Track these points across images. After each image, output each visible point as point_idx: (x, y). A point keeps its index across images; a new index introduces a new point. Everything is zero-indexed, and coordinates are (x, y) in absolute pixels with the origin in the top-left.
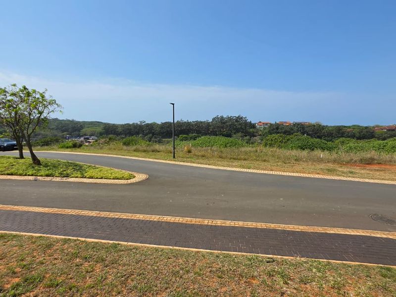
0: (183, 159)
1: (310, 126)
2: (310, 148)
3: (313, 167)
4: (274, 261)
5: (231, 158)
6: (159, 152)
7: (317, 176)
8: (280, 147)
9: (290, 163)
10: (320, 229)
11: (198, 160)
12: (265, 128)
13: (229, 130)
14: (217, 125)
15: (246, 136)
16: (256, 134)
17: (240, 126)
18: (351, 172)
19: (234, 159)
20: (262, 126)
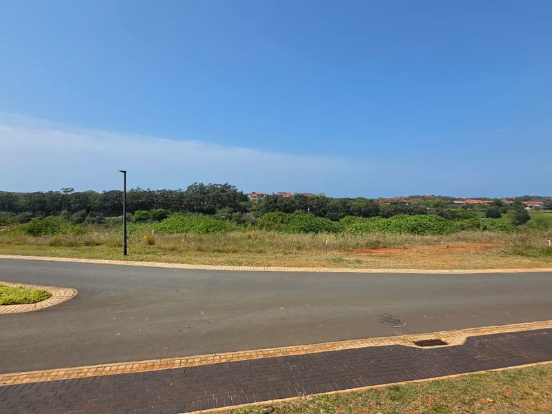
0: (140, 256)
1: (313, 198)
2: (314, 231)
3: (318, 257)
4: (273, 410)
5: (214, 251)
6: (98, 245)
7: (323, 270)
8: (279, 229)
9: (291, 253)
10: (327, 346)
11: (165, 257)
12: (260, 202)
13: (212, 204)
14: (194, 196)
15: (236, 211)
16: (248, 209)
17: (227, 198)
18: (358, 262)
19: (218, 251)
20: (257, 199)
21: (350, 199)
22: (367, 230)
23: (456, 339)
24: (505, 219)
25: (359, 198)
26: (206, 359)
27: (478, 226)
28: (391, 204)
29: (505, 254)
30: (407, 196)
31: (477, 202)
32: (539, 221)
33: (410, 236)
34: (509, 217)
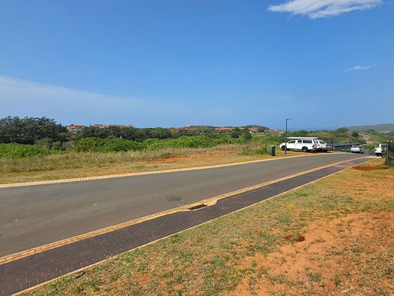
1: (124, 129)
2: (124, 150)
3: (126, 167)
4: (84, 273)
7: (129, 175)
8: (95, 150)
9: (104, 166)
10: (130, 222)
12: (78, 132)
13: (29, 135)
15: (55, 141)
16: (68, 138)
17: (45, 130)
18: (155, 167)
19: (35, 170)
20: (76, 130)
21: (151, 129)
22: (163, 147)
23: (212, 202)
24: (241, 138)
25: (157, 128)
26: (20, 255)
27: (227, 141)
28: (179, 131)
29: (239, 155)
30: (188, 126)
31: (227, 129)
33: (189, 149)
34: (243, 137)
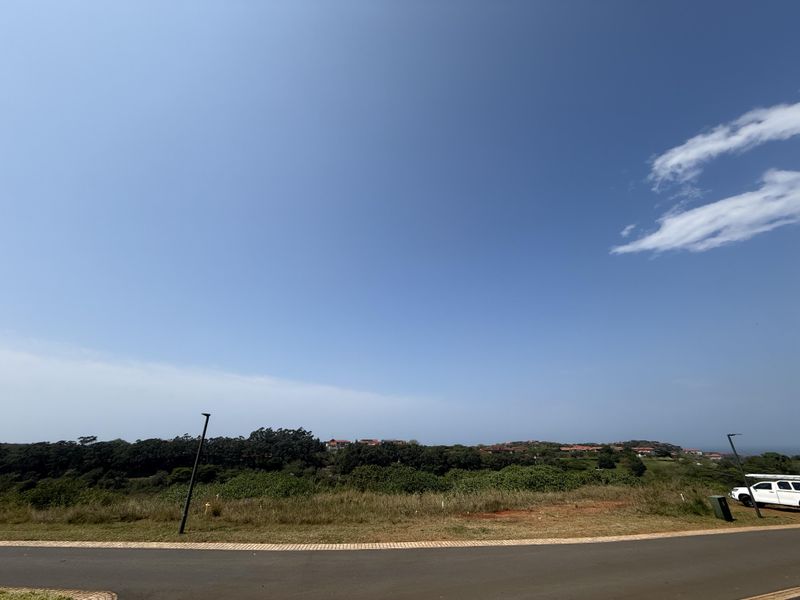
0: (202, 533)
1: (404, 447)
2: (419, 489)
3: (435, 526)
5: (302, 522)
6: (138, 519)
7: (445, 544)
8: (375, 489)
9: (400, 521)
12: (340, 452)
14: (258, 446)
15: (308, 466)
16: (325, 461)
17: (299, 448)
18: (484, 530)
19: (308, 522)
20: (336, 448)
21: (447, 448)
24: (621, 470)
25: (456, 446)
28: (493, 452)
30: (508, 442)
31: (585, 448)
32: (657, 471)
33: (530, 494)
34: (624, 466)
